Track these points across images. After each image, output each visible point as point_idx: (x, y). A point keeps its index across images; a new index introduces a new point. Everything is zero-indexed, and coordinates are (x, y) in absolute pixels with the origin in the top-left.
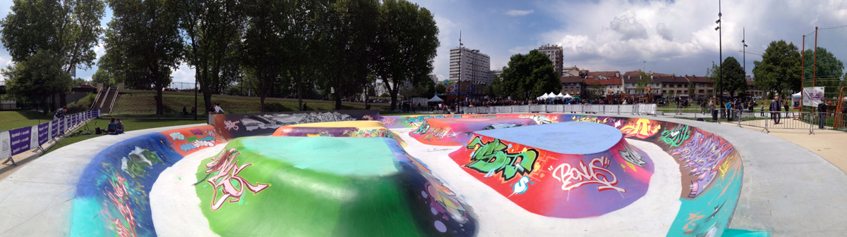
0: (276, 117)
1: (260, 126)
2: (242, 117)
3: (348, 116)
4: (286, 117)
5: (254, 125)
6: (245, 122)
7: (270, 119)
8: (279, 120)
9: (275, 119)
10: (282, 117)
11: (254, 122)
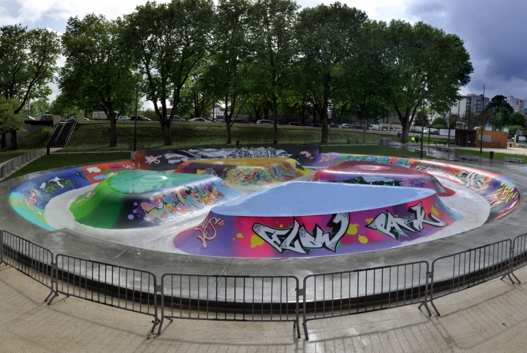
0: (202, 151)
1: (183, 159)
2: (166, 151)
3: (284, 151)
4: (213, 151)
5: (177, 158)
6: (168, 156)
7: (196, 153)
8: (204, 154)
9: (200, 153)
10: (209, 152)
11: (179, 156)
